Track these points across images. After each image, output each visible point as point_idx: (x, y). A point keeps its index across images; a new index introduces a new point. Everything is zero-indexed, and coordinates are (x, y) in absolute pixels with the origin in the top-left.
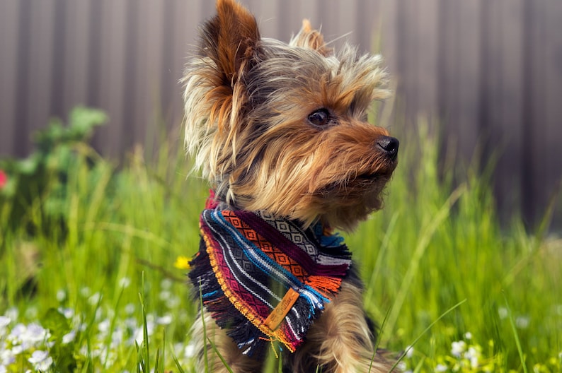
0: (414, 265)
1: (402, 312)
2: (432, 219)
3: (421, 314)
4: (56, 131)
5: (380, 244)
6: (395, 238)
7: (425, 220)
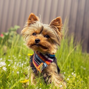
0: (67, 58)
1: (64, 66)
2: (71, 51)
3: (68, 66)
4: (12, 29)
5: (62, 54)
6: (65, 53)
7: (70, 51)
